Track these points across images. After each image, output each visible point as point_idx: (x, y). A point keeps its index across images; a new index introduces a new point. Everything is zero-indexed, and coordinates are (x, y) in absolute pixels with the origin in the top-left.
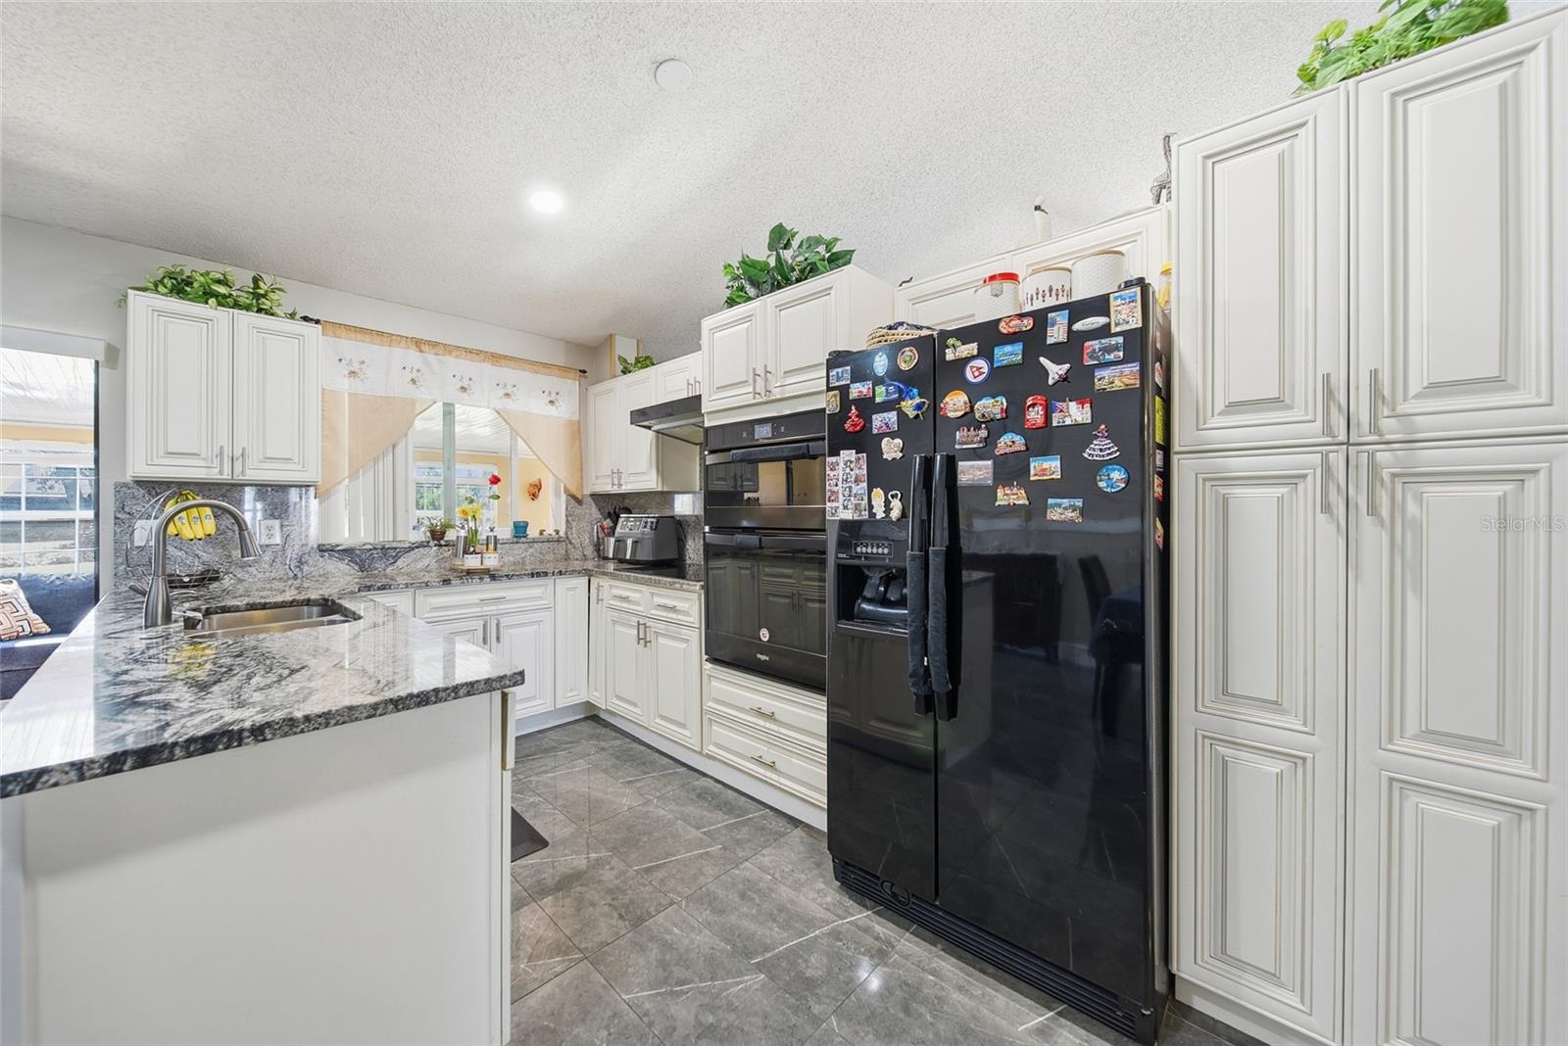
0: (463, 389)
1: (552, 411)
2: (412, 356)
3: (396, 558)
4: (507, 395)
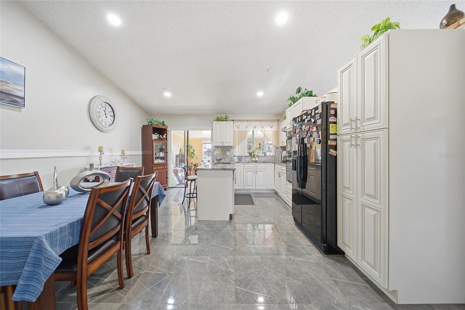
0: (255, 128)
1: (271, 129)
2: (246, 123)
3: (244, 158)
4: (262, 127)
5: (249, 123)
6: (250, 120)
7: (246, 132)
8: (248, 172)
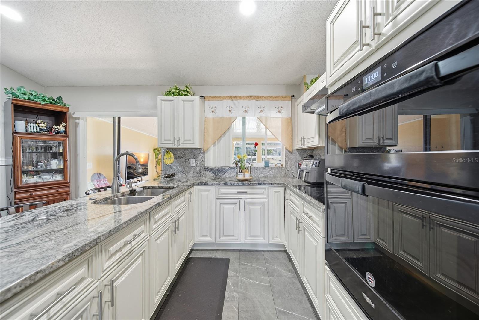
0: (246, 111)
1: (280, 115)
2: (229, 103)
3: (225, 172)
4: (261, 111)
5: (235, 102)
6: (236, 97)
7: (230, 121)
8: (224, 206)
